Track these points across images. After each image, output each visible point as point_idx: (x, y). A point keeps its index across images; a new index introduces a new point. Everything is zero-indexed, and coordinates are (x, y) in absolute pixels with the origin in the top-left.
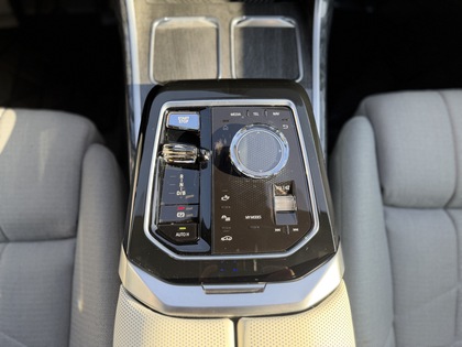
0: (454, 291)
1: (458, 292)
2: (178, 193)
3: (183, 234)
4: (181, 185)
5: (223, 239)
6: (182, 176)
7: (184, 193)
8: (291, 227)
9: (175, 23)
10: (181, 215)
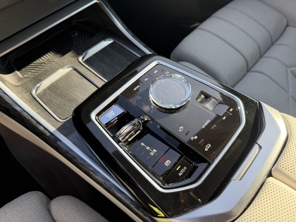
0: (291, 98)
1: (293, 98)
2: (152, 154)
3: (183, 171)
4: (148, 148)
5: (206, 150)
6: (143, 144)
7: (155, 151)
8: (228, 110)
9: (46, 83)
10: (168, 163)
